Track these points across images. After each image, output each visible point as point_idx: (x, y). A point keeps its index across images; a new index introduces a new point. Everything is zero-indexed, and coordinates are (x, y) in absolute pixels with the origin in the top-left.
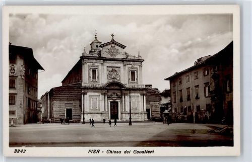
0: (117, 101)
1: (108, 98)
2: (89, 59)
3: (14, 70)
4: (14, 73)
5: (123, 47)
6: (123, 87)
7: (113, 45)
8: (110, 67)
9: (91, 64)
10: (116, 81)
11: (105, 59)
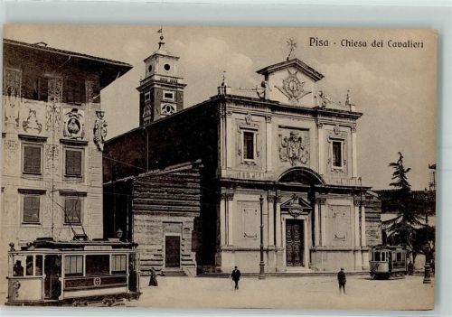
0: (300, 217)
1: (282, 209)
2: (237, 103)
3: (77, 123)
4: (76, 132)
5: (316, 77)
6: (319, 183)
7: (293, 71)
8: (286, 127)
9: (243, 117)
10: (299, 164)
11: (276, 107)
